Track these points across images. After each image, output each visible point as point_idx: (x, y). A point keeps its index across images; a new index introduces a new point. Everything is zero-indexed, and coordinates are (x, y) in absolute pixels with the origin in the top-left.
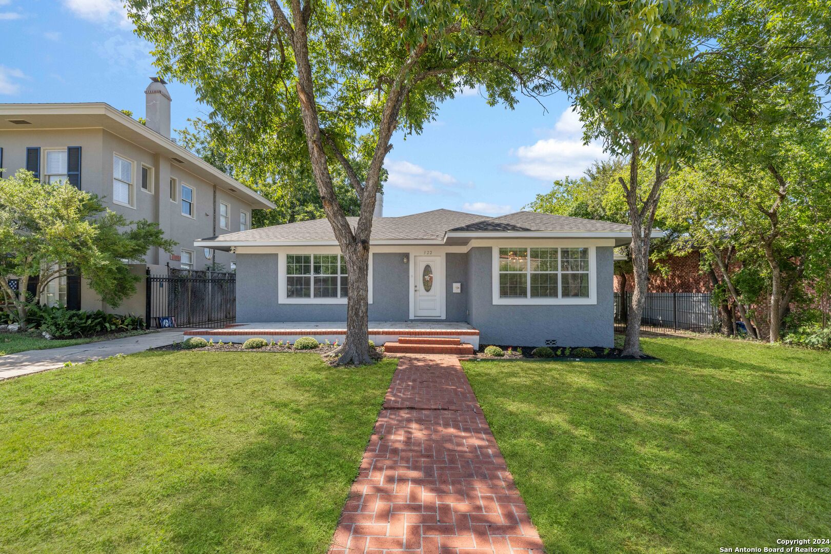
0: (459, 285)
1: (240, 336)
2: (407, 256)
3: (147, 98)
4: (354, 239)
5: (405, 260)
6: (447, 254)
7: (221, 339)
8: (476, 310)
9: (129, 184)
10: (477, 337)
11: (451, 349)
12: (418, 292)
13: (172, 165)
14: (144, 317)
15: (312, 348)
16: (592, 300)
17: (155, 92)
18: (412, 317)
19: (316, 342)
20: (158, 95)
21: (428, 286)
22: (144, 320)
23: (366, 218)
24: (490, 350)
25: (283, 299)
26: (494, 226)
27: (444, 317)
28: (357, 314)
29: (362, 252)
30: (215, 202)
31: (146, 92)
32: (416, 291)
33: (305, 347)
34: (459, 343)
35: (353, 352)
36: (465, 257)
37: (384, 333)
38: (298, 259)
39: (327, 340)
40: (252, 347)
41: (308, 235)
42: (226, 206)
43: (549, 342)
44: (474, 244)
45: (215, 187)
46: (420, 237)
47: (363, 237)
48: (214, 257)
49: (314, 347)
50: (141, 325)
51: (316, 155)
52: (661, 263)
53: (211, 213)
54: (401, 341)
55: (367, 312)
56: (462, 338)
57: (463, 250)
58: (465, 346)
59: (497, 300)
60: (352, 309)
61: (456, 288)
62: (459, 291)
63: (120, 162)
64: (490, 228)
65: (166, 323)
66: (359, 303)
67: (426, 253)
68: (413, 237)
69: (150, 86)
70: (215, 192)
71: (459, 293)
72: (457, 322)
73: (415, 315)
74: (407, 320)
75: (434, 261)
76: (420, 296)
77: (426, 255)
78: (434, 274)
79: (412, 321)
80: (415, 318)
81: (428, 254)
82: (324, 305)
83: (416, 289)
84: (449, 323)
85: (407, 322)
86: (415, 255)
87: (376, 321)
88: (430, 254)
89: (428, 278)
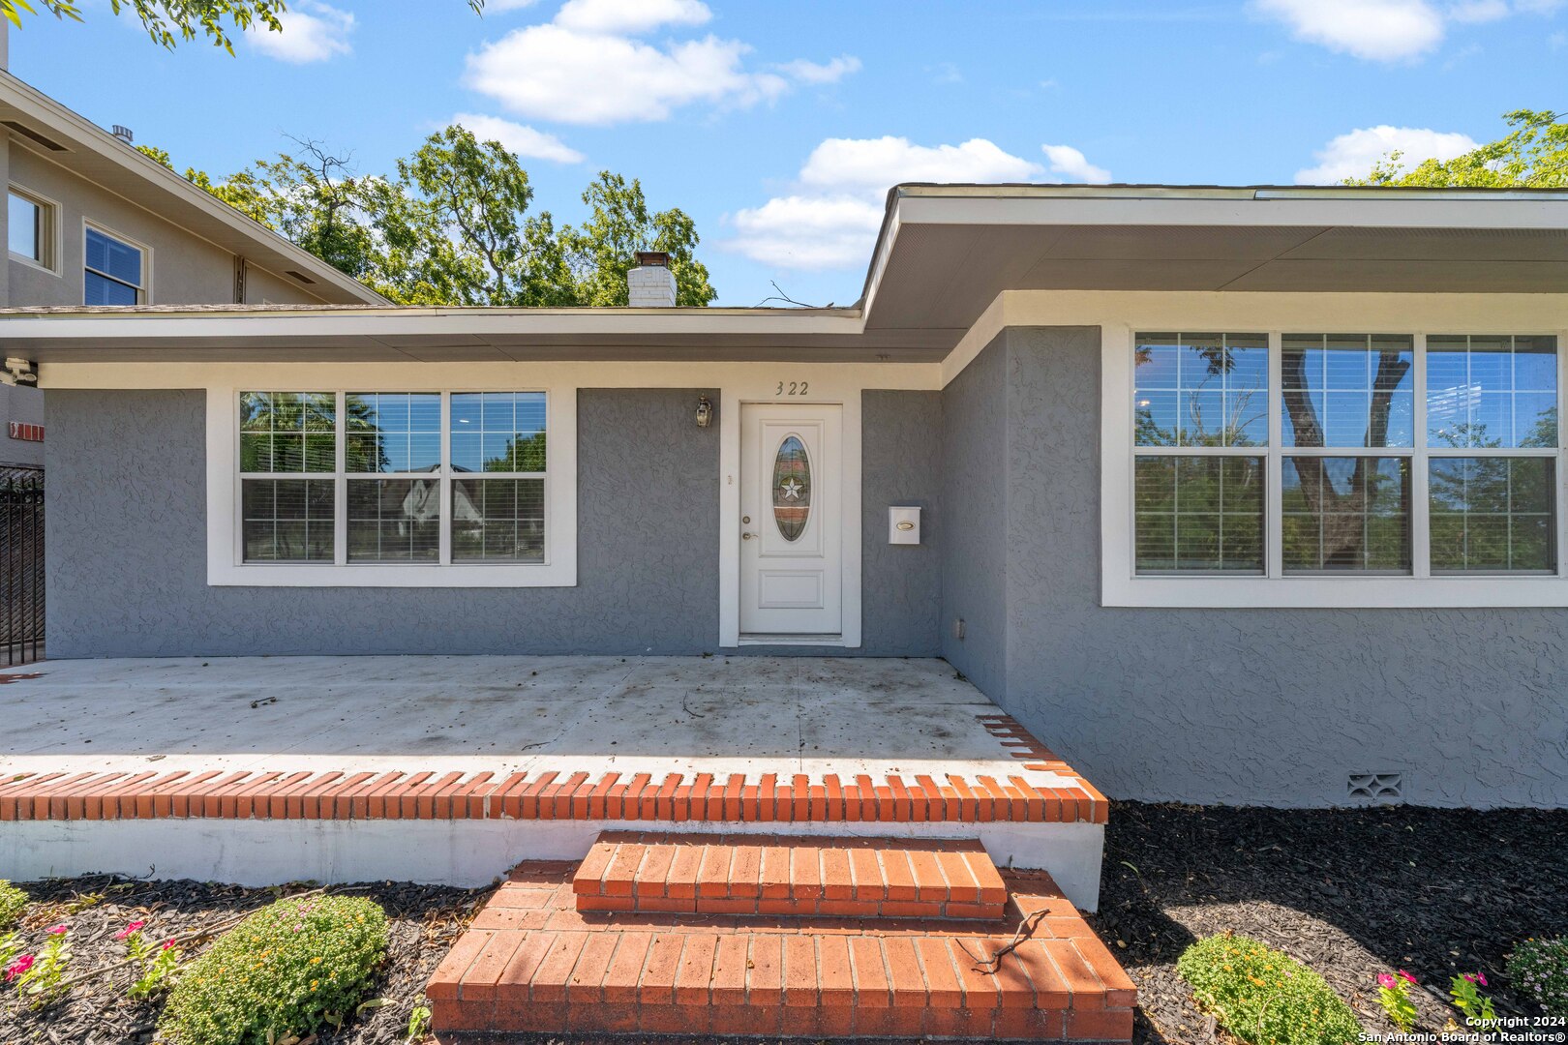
0: (913, 514)
2: (710, 400)
5: (703, 418)
12: (753, 543)
18: (728, 637)
21: (792, 519)
25: (225, 565)
27: (852, 639)
32: (745, 536)
36: (937, 406)
43: (1364, 785)
57: (929, 376)
61: (903, 525)
62: (913, 537)
67: (787, 389)
71: (915, 545)
72: (906, 658)
73: (742, 631)
74: (709, 650)
75: (816, 422)
76: (762, 556)
77: (785, 397)
78: (816, 471)
79: (730, 652)
80: (742, 643)
81: (790, 393)
82: (386, 591)
83: (747, 528)
84: (875, 667)
85: (711, 658)
86: (740, 398)
87: (588, 653)
88: (802, 393)
89: (792, 489)
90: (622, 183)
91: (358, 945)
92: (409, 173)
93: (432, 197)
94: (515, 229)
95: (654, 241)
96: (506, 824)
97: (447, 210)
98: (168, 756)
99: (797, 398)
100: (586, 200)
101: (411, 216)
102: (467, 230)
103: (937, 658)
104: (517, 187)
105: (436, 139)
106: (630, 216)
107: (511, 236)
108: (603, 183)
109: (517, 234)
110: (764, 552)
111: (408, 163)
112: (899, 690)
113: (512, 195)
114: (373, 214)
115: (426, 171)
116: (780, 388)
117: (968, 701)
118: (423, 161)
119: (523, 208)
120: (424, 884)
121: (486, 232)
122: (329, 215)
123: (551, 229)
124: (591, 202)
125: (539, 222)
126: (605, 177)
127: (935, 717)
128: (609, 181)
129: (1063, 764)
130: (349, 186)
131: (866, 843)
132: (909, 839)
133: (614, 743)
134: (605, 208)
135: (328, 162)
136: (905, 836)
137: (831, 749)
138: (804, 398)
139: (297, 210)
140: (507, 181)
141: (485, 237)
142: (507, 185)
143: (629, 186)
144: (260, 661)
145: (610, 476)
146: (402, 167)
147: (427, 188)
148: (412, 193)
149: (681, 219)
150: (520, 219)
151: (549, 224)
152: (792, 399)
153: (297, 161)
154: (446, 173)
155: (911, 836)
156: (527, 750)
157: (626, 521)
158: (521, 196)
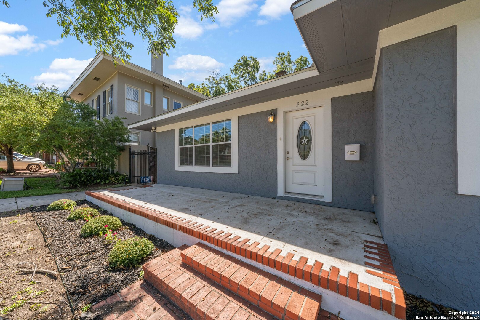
0: (356, 147)
2: (274, 113)
5: (270, 120)
6: (334, 100)
9: (137, 102)
12: (290, 160)
13: (164, 90)
18: (280, 192)
21: (305, 151)
25: (177, 166)
27: (328, 199)
32: (287, 158)
36: (369, 98)
61: (351, 152)
62: (356, 158)
63: (132, 90)
65: (145, 180)
67: (300, 104)
71: (358, 161)
72: (354, 210)
73: (287, 191)
74: (274, 197)
75: (314, 114)
76: (293, 165)
77: (300, 107)
78: (314, 133)
79: (281, 198)
80: (285, 195)
81: (302, 105)
82: (201, 173)
83: (288, 156)
84: (335, 210)
85: (274, 199)
86: (284, 111)
87: (242, 193)
88: (306, 105)
89: (304, 141)
90: (284, 54)
91: (140, 251)
92: (233, 71)
93: (237, 76)
94: (256, 78)
95: (295, 69)
96: (181, 233)
97: (241, 78)
98: (148, 203)
99: (305, 106)
100: (274, 63)
101: (233, 82)
102: (245, 82)
103: (371, 212)
104: (256, 67)
105: (239, 61)
106: (287, 64)
107: (255, 80)
108: (279, 56)
109: (257, 79)
110: (294, 164)
111: (232, 69)
112: (334, 222)
113: (255, 69)
114: (225, 84)
115: (236, 69)
116: (298, 104)
117: (367, 233)
118: (235, 68)
119: (258, 71)
120: (169, 243)
121: (249, 81)
122: (217, 87)
123: (265, 75)
124: (275, 63)
125: (262, 74)
126: (279, 55)
127: (340, 236)
128: (280, 55)
129: (395, 277)
130: (221, 79)
131: (268, 276)
132: (288, 282)
133: (219, 218)
134: (279, 64)
135: (216, 75)
136: (286, 280)
137: (278, 237)
138: (307, 106)
139: (211, 88)
140: (254, 65)
141: (249, 82)
142: (254, 67)
143: (286, 54)
144: (181, 187)
145: (247, 141)
146: (231, 70)
147: (236, 74)
148: (233, 76)
149: (303, 59)
150: (257, 75)
151: (265, 73)
152: (303, 107)
153: (212, 76)
154: (240, 68)
155: (289, 281)
156: (199, 215)
157: (251, 154)
158: (257, 68)
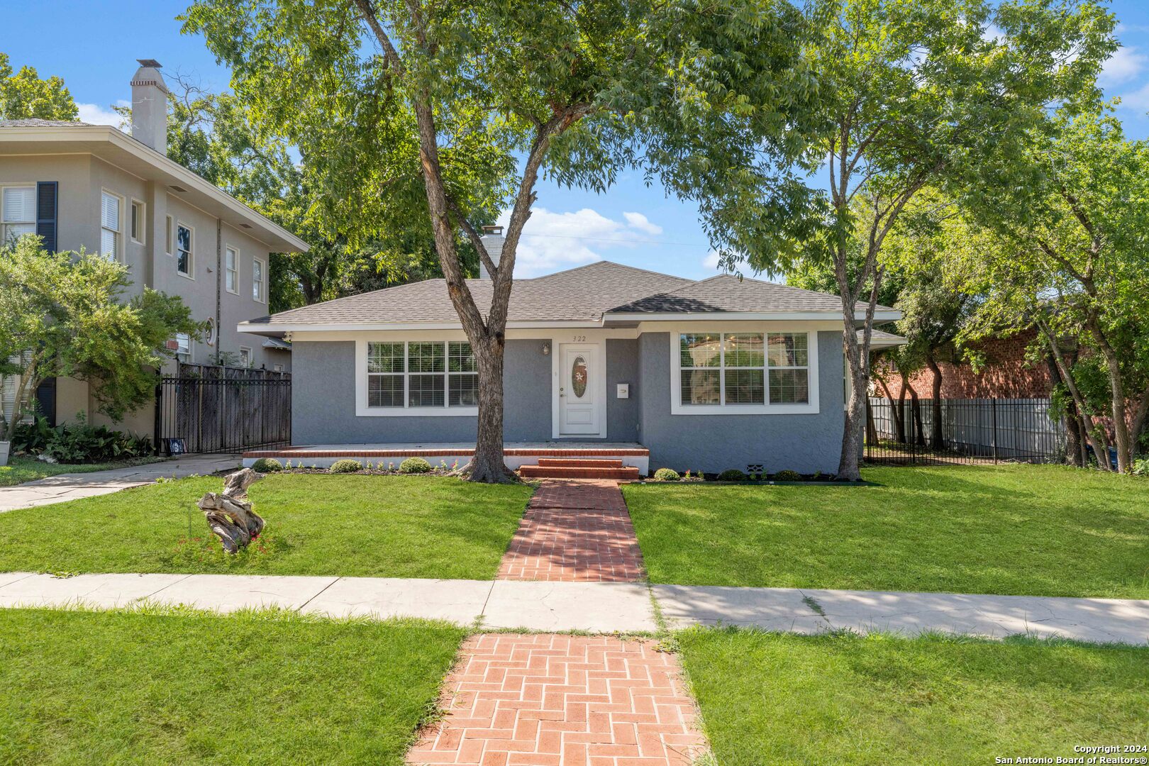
0: (626, 387)
1: (320, 459)
2: (548, 343)
3: (134, 92)
4: (486, 330)
5: (546, 350)
6: (608, 341)
7: (300, 463)
8: (649, 424)
9: (115, 233)
10: (646, 459)
11: (609, 472)
12: (565, 398)
13: (168, 196)
14: (151, 437)
15: (424, 472)
16: (813, 407)
17: (147, 83)
18: (555, 435)
19: (429, 465)
20: (152, 88)
21: (580, 389)
22: (152, 442)
23: (500, 306)
24: (661, 473)
25: (363, 408)
26: (672, 303)
27: (604, 435)
28: (490, 423)
29: (497, 347)
30: (219, 248)
31: (133, 84)
32: (561, 396)
33: (415, 470)
34: (619, 465)
35: (486, 468)
36: (635, 344)
37: (518, 453)
38: (386, 349)
39: (443, 461)
40: (345, 471)
41: (402, 314)
42: (233, 252)
43: (752, 468)
44: (645, 328)
45: (219, 222)
46: (568, 316)
47: (497, 328)
48: (218, 341)
49: (427, 470)
50: (149, 449)
51: (442, 233)
52: (971, 349)
53: (214, 269)
54: (541, 463)
55: (502, 420)
56: (625, 459)
57: (632, 334)
58: (628, 469)
59: (677, 408)
60: (484, 417)
61: (622, 391)
62: (626, 396)
64: (666, 306)
65: (176, 447)
66: (493, 409)
68: (556, 317)
69: (138, 74)
70: (219, 231)
71: (627, 399)
72: (624, 442)
73: (561, 433)
74: (548, 440)
75: (589, 350)
76: (568, 404)
78: (589, 369)
79: (556, 441)
80: (561, 438)
81: (578, 340)
82: (423, 417)
83: (563, 393)
86: (559, 343)
89: (579, 378)
99: (581, 341)
103: (637, 443)
116: (574, 337)
138: (584, 342)
145: (510, 373)
157: (516, 390)
